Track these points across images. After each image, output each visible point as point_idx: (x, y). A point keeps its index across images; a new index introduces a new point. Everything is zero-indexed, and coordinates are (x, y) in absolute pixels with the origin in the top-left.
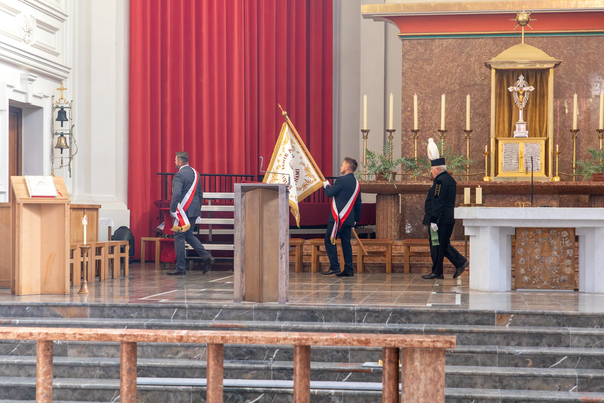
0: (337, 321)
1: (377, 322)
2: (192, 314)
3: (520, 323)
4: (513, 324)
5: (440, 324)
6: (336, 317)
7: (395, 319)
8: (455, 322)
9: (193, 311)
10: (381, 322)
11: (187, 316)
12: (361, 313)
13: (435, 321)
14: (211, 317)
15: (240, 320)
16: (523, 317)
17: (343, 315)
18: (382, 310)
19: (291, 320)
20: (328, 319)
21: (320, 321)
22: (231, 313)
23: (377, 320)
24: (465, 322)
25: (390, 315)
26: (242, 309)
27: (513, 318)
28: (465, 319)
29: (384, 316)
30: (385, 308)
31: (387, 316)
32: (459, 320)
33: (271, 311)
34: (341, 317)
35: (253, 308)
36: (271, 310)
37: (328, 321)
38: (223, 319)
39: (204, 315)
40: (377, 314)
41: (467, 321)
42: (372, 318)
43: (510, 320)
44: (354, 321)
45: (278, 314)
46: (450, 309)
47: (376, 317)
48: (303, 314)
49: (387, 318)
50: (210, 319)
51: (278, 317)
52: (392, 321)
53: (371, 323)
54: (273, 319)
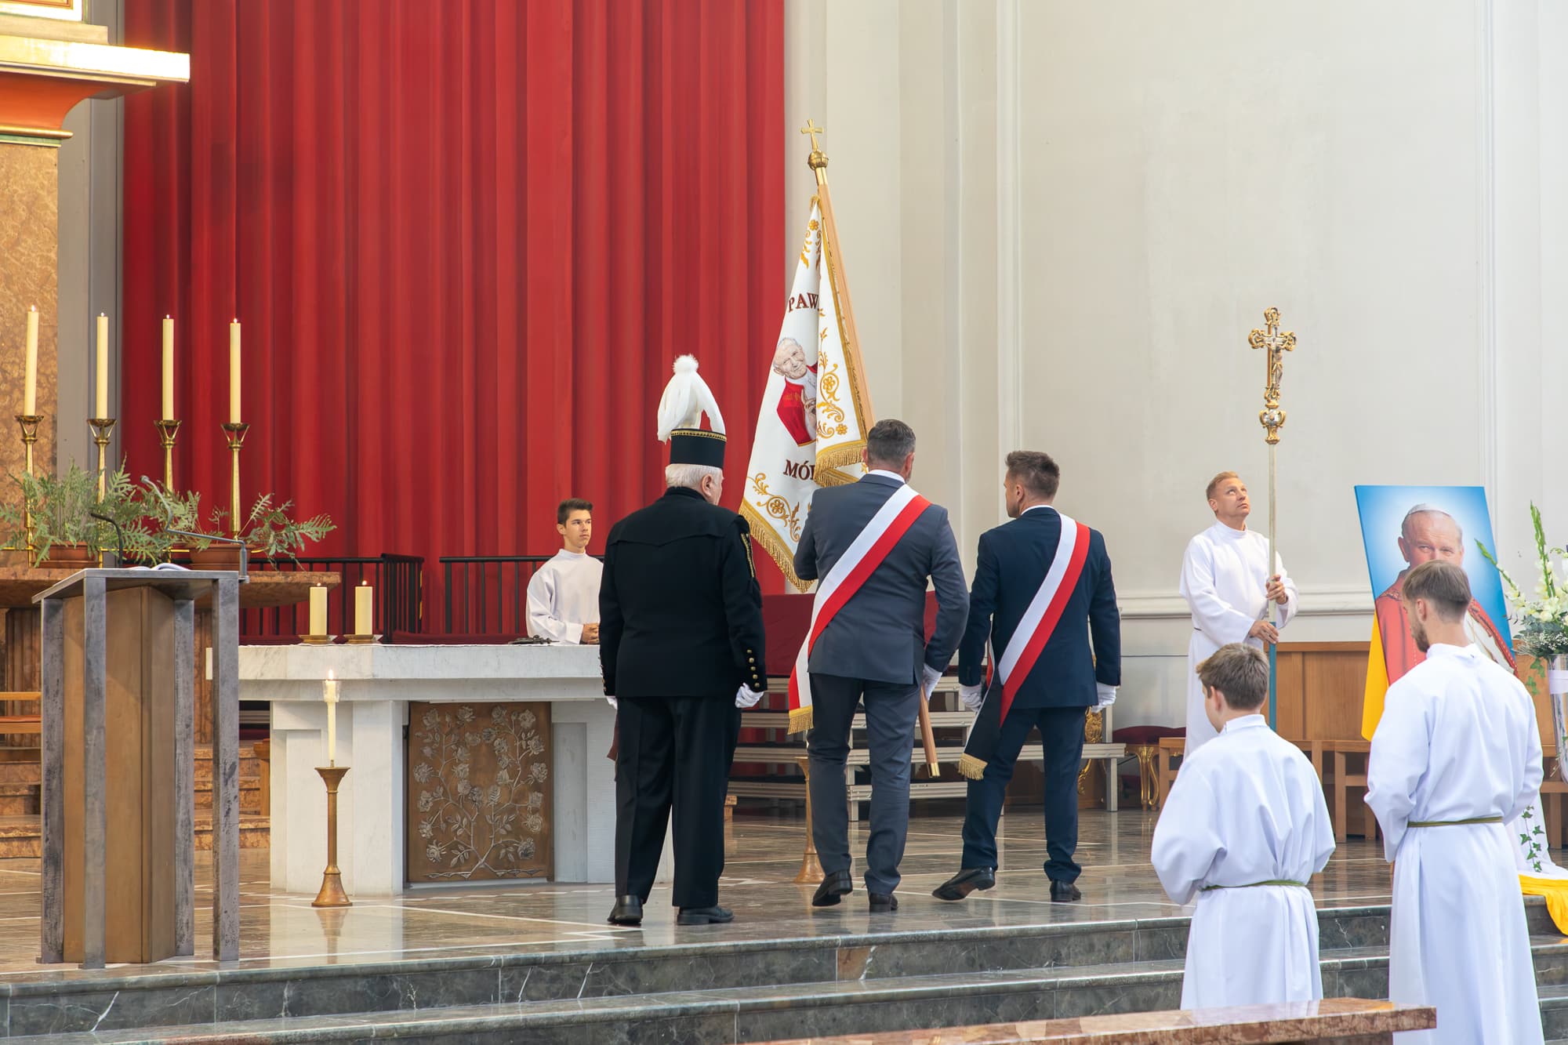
0: (450, 1003)
1: (554, 996)
2: (25, 1015)
3: (891, 969)
4: (876, 973)
5: (708, 988)
6: (447, 989)
7: (600, 983)
8: (744, 977)
9: (29, 1005)
10: (564, 996)
11: (7, 1023)
12: (515, 973)
13: (698, 980)
14: (85, 1020)
15: (174, 1023)
16: (897, 951)
17: (467, 983)
18: (571, 958)
19: (325, 1010)
20: (426, 998)
21: (404, 1007)
22: (146, 1003)
23: (555, 987)
24: (768, 977)
25: (588, 972)
26: (184, 986)
27: (874, 955)
28: (768, 966)
29: (573, 977)
30: (577, 952)
31: (580, 974)
32: (754, 972)
33: (264, 986)
34: (460, 988)
35: (218, 979)
36: (266, 982)
37: (427, 1004)
38: (123, 1026)
39: (62, 1015)
40: (553, 972)
41: (774, 972)
42: (543, 986)
43: (869, 960)
44: (496, 1000)
45: (286, 994)
46: (736, 943)
47: (554, 979)
48: (359, 989)
49: (579, 980)
50: (81, 1029)
51: (285, 1004)
52: (594, 991)
53: (539, 999)
54: (271, 1013)
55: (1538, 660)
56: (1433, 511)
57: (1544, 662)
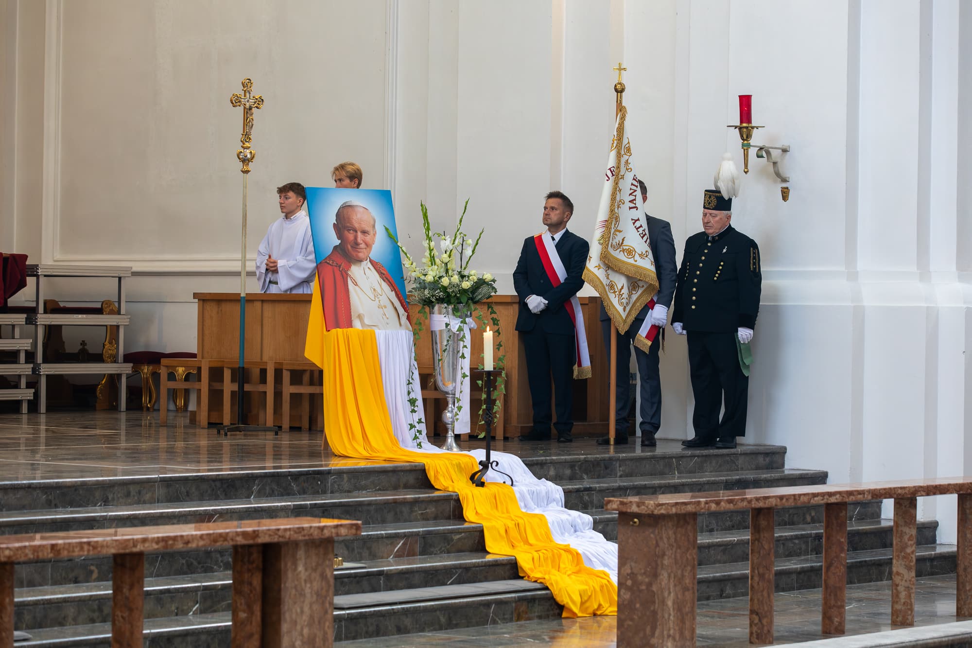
55: (423, 308)
56: (357, 206)
57: (427, 309)
